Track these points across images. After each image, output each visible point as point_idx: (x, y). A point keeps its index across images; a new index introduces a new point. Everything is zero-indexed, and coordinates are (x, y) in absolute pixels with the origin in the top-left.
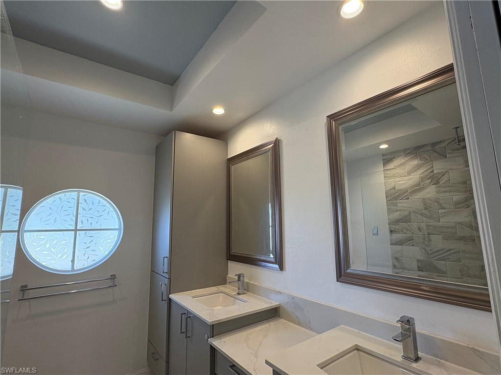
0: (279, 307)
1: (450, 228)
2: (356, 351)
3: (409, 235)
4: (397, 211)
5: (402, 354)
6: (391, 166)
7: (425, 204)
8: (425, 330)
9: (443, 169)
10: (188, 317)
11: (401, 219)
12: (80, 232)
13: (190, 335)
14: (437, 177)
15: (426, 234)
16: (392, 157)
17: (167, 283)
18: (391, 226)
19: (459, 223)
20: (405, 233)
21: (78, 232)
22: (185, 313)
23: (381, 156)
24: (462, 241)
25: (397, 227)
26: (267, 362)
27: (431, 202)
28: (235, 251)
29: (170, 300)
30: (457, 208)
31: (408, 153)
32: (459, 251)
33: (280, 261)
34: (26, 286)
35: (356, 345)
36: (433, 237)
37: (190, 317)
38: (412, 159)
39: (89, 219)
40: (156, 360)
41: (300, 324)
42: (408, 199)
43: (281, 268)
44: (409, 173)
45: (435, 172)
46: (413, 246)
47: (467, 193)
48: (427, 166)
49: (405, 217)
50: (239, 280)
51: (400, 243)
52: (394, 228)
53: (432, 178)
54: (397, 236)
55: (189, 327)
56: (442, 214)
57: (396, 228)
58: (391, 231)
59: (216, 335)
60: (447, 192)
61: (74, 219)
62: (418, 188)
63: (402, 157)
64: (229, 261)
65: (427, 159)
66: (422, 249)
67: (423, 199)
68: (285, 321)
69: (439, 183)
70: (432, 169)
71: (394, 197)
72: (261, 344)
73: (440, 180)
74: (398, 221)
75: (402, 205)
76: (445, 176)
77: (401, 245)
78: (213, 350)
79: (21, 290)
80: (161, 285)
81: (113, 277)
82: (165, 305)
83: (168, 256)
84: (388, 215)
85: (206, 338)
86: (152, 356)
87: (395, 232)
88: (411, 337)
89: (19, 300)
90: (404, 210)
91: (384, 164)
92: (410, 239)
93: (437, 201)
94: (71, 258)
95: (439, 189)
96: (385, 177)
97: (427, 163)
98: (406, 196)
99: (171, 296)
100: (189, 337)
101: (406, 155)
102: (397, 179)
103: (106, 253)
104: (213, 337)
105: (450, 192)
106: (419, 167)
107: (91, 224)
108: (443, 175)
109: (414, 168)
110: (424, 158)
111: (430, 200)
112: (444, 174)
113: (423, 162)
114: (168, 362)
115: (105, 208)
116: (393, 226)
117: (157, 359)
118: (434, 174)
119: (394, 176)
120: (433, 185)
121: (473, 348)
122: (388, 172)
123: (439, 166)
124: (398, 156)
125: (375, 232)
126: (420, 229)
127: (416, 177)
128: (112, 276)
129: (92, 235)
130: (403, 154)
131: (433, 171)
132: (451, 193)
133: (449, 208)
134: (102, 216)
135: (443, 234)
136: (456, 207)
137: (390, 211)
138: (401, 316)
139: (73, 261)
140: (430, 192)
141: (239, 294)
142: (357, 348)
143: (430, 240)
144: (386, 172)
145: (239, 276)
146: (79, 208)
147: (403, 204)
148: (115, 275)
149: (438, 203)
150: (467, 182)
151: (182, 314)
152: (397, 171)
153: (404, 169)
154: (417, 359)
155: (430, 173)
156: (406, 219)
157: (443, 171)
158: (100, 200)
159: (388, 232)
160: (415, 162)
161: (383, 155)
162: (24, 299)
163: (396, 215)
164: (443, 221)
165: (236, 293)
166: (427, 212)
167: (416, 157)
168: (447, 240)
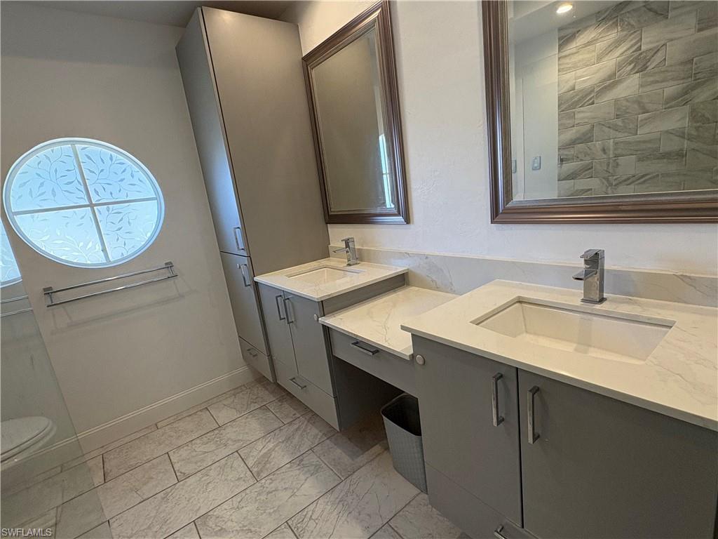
0: (407, 273)
1: (650, 141)
2: (517, 305)
3: (587, 161)
4: (574, 126)
5: (583, 297)
6: (572, 47)
7: (618, 109)
8: (614, 266)
9: (657, 42)
10: (285, 298)
11: (578, 139)
12: (98, 208)
13: (293, 320)
14: (646, 57)
15: (611, 156)
16: (575, 30)
17: (246, 263)
18: (562, 152)
19: (667, 132)
20: (581, 160)
21: (95, 208)
22: (281, 296)
23: (557, 30)
24: (665, 160)
25: (571, 152)
26: (403, 328)
27: (628, 104)
28: (335, 209)
29: (256, 283)
30: (669, 108)
31: (604, 19)
32: (658, 175)
33: (405, 212)
34: (50, 288)
35: (519, 297)
36: (621, 160)
37: (288, 299)
38: (608, 29)
39: (105, 186)
40: (254, 356)
41: (437, 289)
42: (593, 103)
43: (408, 220)
44: (599, 59)
45: (643, 48)
46: (592, 177)
47: (690, 79)
48: (632, 40)
49: (584, 134)
50: (347, 246)
51: (572, 176)
52: (566, 155)
53: (636, 61)
54: (569, 167)
55: (290, 310)
56: (642, 120)
57: (569, 153)
58: (562, 160)
59: (328, 314)
60: (657, 82)
61: (82, 188)
62: (611, 82)
63: (592, 29)
64: (328, 225)
65: (632, 26)
66: (604, 180)
67: (616, 101)
68: (417, 288)
69: (647, 67)
70: (639, 44)
71: (570, 104)
72: (389, 315)
73: (649, 63)
74: (573, 143)
75: (581, 115)
76: (659, 54)
77: (573, 179)
78: (327, 330)
79: (45, 294)
80: (240, 267)
81: (169, 266)
82: (251, 290)
83: (240, 226)
84: (559, 135)
85: (316, 319)
86: (249, 353)
87: (567, 160)
88: (598, 274)
89: (48, 306)
90: (586, 123)
91: (561, 47)
92: (589, 168)
93: (638, 102)
94: (99, 247)
95: (644, 80)
96: (559, 71)
97: (632, 34)
98: (591, 99)
99: (256, 279)
100: (292, 322)
101: (599, 23)
102: (579, 72)
103: (149, 235)
104: (324, 315)
105: (662, 82)
106: (617, 43)
107: (111, 193)
108: (656, 53)
109: (609, 46)
110: (629, 24)
111: (627, 101)
112: (659, 50)
113: (625, 33)
114: (270, 356)
115: (123, 167)
116: (566, 152)
117: (256, 355)
118: (641, 54)
119: (575, 67)
120: (637, 72)
121: (682, 275)
122: (567, 60)
123: (651, 37)
124: (586, 28)
125: (536, 165)
126: (604, 150)
127: (610, 63)
128: (166, 264)
129: (120, 211)
130: (594, 22)
131: (640, 48)
132: (664, 84)
133: (656, 110)
134: (124, 181)
135: (639, 152)
136: (667, 106)
137: (562, 128)
138: (585, 251)
139: (104, 250)
140: (630, 86)
141: (349, 265)
142: (520, 301)
143: (618, 164)
144: (563, 61)
145: (347, 242)
147: (584, 114)
148: (171, 263)
149: (639, 103)
150: (695, 59)
151: (277, 297)
152: (581, 57)
153: (593, 51)
154: (602, 300)
155: (633, 52)
156: (586, 138)
157: (657, 44)
158: (111, 155)
159: (556, 161)
160: (613, 35)
161: (560, 29)
162: (55, 305)
163: (571, 134)
164: (643, 132)
165: (345, 265)
166: (619, 122)
167: (616, 24)
168: (643, 161)
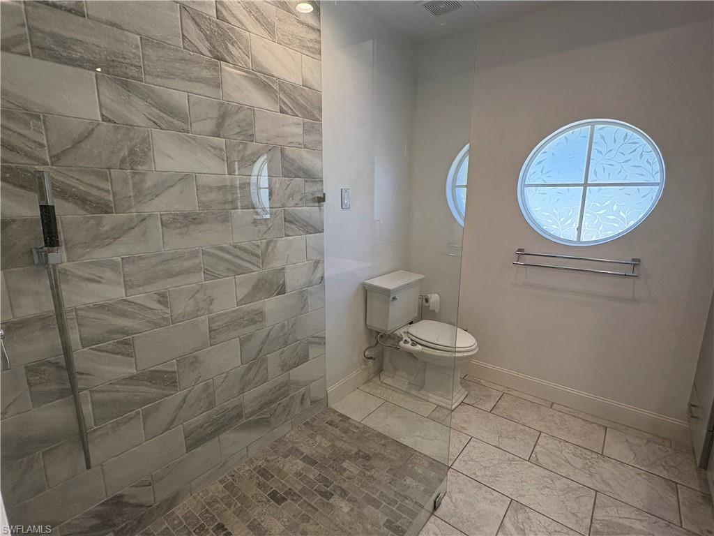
12: (591, 188)
21: (588, 188)
34: (523, 250)
39: (607, 167)
61: (584, 168)
79: (516, 254)
81: (637, 262)
89: (513, 264)
94: (576, 225)
103: (631, 223)
107: (609, 175)
115: (635, 146)
139: (579, 229)
146: (592, 150)
162: (519, 264)
